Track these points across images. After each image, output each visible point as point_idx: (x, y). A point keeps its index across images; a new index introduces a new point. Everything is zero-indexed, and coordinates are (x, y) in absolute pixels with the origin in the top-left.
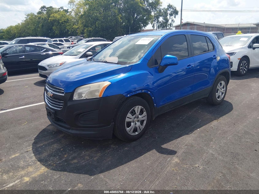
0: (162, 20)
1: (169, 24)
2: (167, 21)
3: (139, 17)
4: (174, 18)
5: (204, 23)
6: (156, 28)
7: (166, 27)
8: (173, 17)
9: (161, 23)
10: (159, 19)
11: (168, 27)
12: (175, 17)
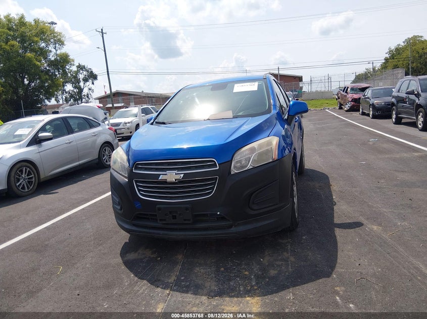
0: (72, 89)
1: (84, 95)
2: (81, 90)
3: (33, 84)
4: (91, 86)
5: (143, 92)
6: (61, 102)
7: (82, 101)
8: (89, 83)
9: (69, 93)
10: (65, 87)
11: (84, 100)
12: (93, 83)
